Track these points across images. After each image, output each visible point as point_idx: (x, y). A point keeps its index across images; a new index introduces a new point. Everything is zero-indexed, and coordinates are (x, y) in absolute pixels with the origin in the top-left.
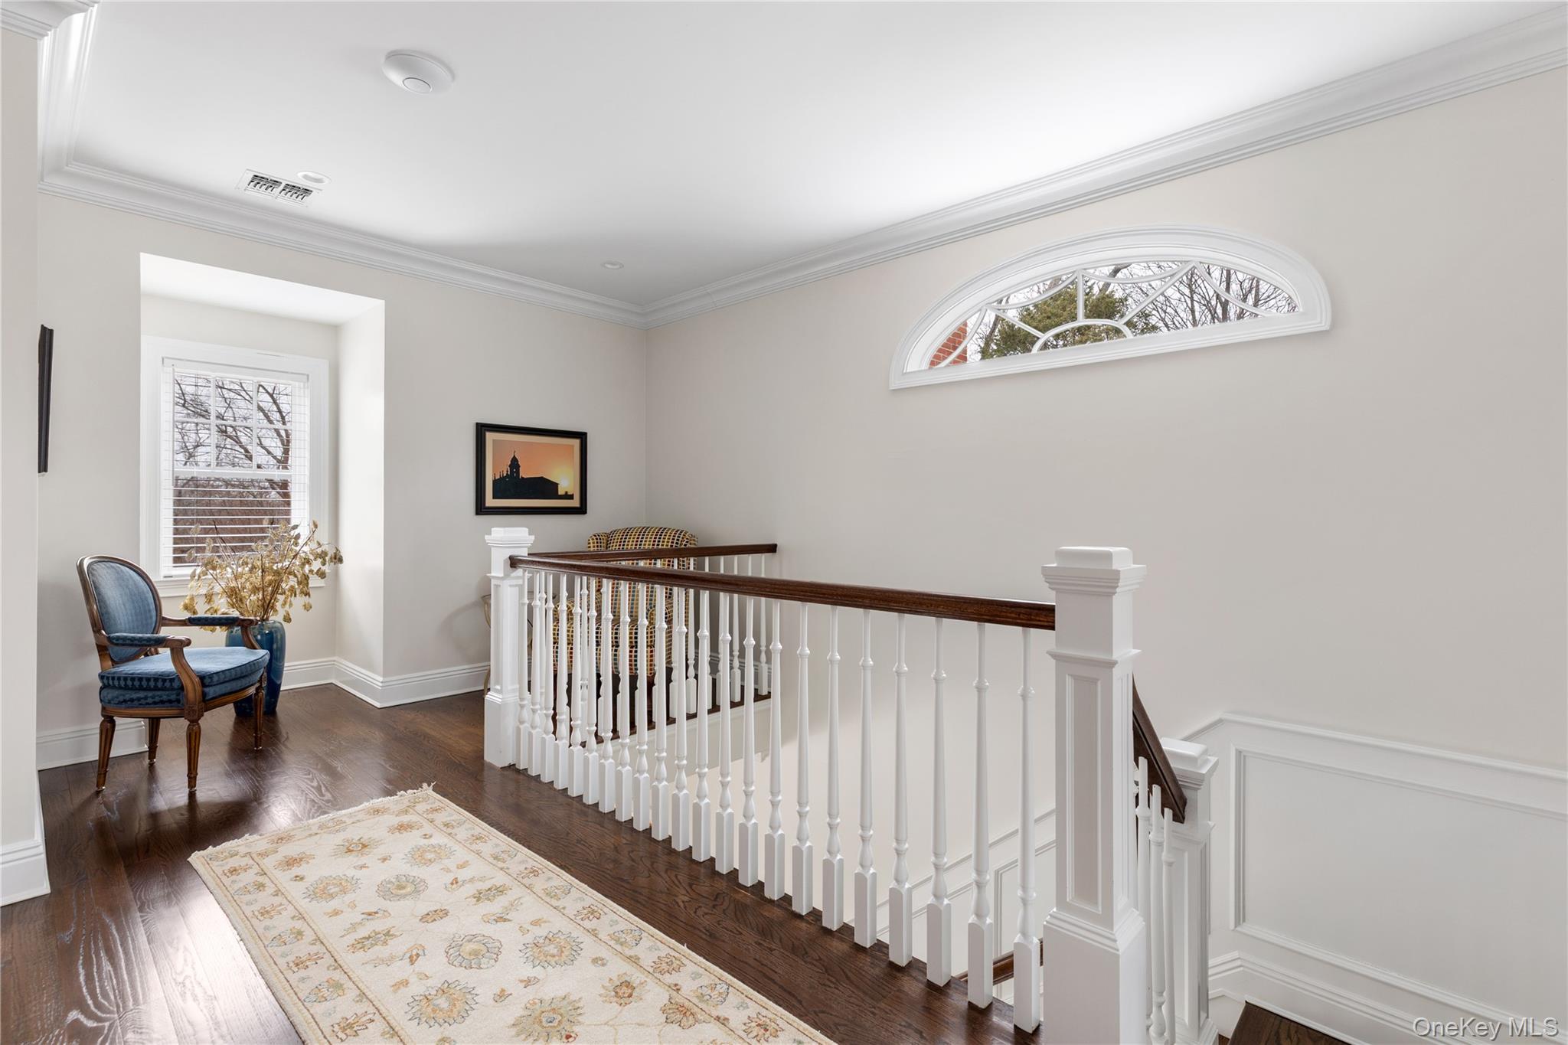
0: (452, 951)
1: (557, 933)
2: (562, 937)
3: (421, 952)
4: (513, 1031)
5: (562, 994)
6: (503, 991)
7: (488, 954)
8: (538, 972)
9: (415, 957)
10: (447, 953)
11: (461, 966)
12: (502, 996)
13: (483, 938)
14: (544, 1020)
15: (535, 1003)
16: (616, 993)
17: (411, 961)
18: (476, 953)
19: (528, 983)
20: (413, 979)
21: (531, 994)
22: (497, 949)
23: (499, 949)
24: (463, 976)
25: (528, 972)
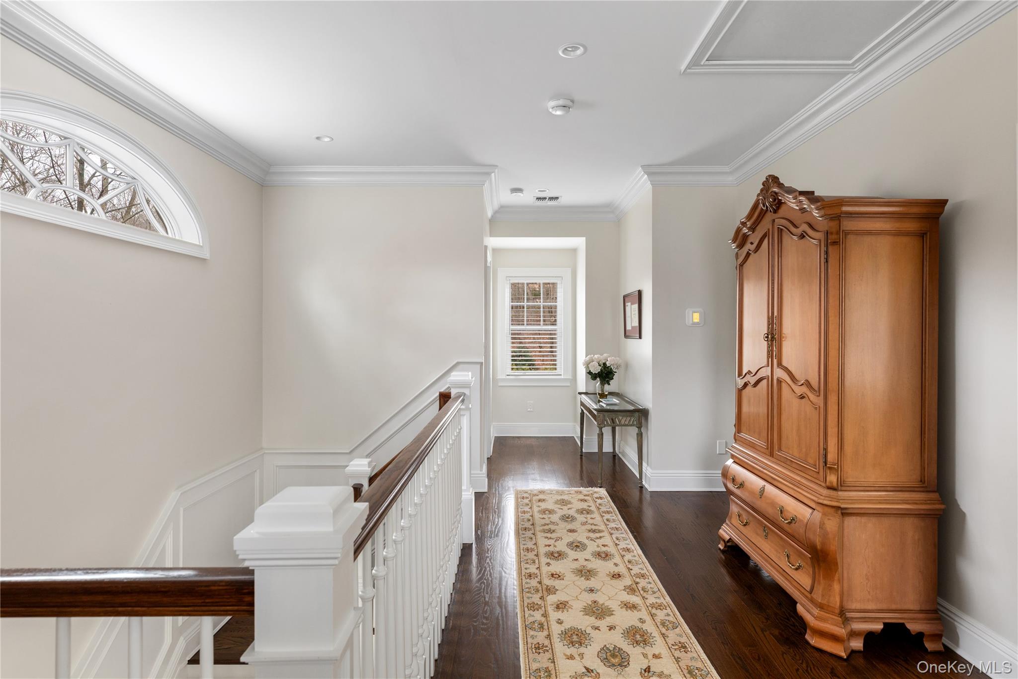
0: (626, 664)
1: (566, 645)
2: (565, 642)
3: (643, 672)
4: (614, 613)
5: (587, 617)
6: (609, 630)
7: (608, 651)
8: (589, 630)
9: (647, 670)
10: (628, 664)
11: (624, 652)
12: (611, 628)
13: (606, 663)
14: (600, 611)
15: (600, 618)
16: (565, 607)
17: (649, 669)
18: (614, 656)
19: (597, 628)
20: (650, 657)
21: (598, 623)
22: (602, 651)
23: (600, 651)
24: (625, 645)
25: (594, 633)
